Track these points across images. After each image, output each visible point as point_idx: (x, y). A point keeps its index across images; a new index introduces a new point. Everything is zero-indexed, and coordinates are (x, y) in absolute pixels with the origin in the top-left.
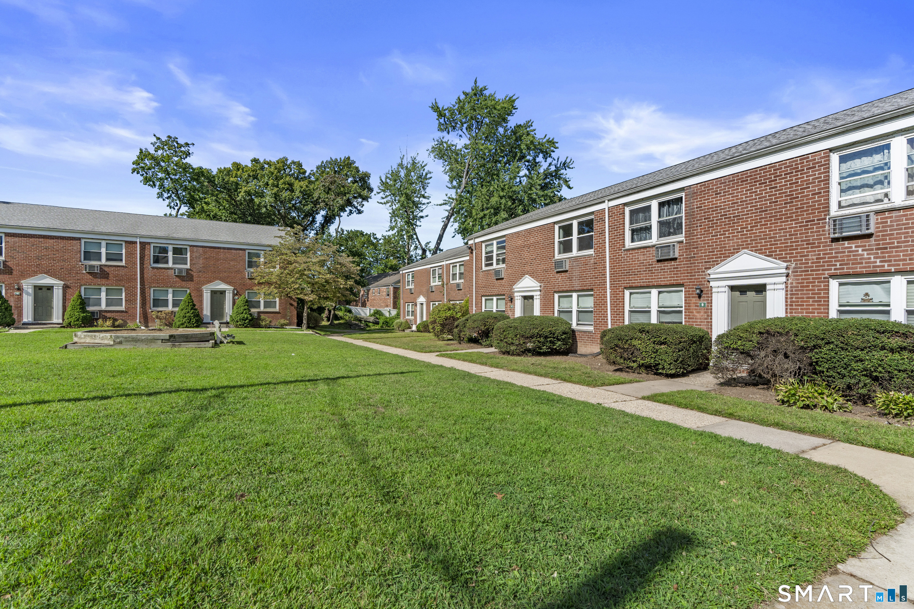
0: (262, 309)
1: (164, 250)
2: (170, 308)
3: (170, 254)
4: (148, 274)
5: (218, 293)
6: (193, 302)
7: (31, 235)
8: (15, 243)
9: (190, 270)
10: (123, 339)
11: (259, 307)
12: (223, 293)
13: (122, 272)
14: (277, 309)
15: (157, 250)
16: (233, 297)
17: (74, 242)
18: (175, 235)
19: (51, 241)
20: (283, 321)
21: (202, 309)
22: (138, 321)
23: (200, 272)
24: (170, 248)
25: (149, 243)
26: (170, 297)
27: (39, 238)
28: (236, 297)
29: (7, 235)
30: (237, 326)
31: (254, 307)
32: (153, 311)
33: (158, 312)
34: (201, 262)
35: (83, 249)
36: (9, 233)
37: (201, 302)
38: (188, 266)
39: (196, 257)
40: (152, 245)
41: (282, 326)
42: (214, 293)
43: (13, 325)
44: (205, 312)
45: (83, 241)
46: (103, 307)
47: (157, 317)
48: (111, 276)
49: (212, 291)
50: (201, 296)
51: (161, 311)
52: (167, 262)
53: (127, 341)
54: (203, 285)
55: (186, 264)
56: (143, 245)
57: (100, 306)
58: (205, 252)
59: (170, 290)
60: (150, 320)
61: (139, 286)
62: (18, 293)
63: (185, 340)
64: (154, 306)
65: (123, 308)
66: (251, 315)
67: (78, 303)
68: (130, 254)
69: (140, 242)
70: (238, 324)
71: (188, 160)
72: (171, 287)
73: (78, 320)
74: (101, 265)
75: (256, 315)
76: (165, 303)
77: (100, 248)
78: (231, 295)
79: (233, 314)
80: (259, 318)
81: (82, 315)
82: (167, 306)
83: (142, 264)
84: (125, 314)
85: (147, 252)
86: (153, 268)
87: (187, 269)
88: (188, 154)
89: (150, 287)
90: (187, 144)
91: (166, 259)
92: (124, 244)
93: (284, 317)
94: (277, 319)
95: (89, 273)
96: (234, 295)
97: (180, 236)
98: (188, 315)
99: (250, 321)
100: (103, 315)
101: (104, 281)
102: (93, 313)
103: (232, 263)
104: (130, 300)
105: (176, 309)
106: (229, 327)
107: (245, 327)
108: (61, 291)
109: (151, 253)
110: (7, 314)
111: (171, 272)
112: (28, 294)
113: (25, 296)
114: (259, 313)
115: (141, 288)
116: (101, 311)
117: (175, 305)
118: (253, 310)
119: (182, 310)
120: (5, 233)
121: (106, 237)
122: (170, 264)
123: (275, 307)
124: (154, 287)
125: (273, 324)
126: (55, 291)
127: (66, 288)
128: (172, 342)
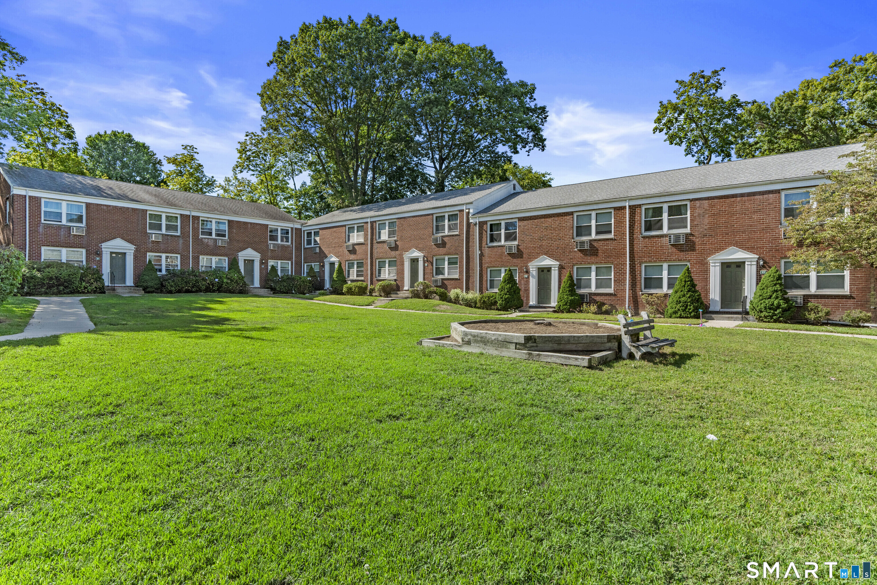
0: (813, 289)
1: (658, 211)
2: (665, 289)
3: (665, 216)
4: (639, 244)
5: (733, 266)
6: (692, 280)
7: (534, 216)
8: (524, 226)
9: (691, 234)
10: (472, 338)
11: (807, 286)
12: (740, 265)
13: (611, 246)
14: (846, 290)
15: (650, 212)
16: (758, 272)
17: (568, 217)
18: (672, 190)
19: (550, 220)
20: (856, 313)
21: (707, 291)
22: (627, 306)
23: (705, 236)
24: (665, 207)
25: (640, 206)
26: (665, 275)
27: (540, 218)
28: (763, 271)
29: (521, 219)
30: (760, 319)
31: (797, 287)
32: (643, 294)
33: (649, 294)
34: (706, 221)
35: (575, 225)
36: (521, 218)
37: (706, 280)
38: (688, 230)
39: (699, 215)
40: (643, 208)
41: (856, 324)
42: (726, 266)
43: (520, 307)
44: (712, 296)
45: (575, 215)
46: (593, 289)
47: (648, 303)
48: (600, 253)
49: (723, 264)
50: (706, 272)
51: (652, 294)
52: (661, 228)
53: (476, 341)
54: (710, 254)
55: (686, 227)
56: (633, 208)
57: (590, 288)
58: (712, 206)
59: (665, 266)
60: (640, 306)
61: (628, 263)
62: (526, 276)
63: (556, 347)
64: (645, 288)
65: (611, 291)
66: (787, 300)
67: (568, 285)
68: (619, 223)
69: (630, 206)
70: (762, 315)
71: (720, 94)
72: (665, 261)
73: (566, 304)
74: (590, 241)
75: (800, 300)
76: (659, 283)
77: (590, 221)
78: (754, 268)
79: (754, 298)
80: (804, 307)
81: (570, 298)
82: (661, 287)
83: (631, 233)
84: (613, 298)
85: (637, 218)
86: (644, 237)
87: (687, 235)
88: (718, 86)
89: (641, 264)
90: (716, 72)
91: (659, 224)
92: (612, 211)
93: (863, 305)
94: (844, 309)
95: (580, 250)
96: (759, 268)
97: (679, 189)
98: (683, 299)
99: (784, 310)
100: (591, 299)
101: (593, 259)
102: (582, 296)
103: (755, 217)
104: (619, 281)
105: (671, 292)
106: (747, 319)
107: (775, 321)
108: (557, 272)
109: (642, 218)
110: (515, 297)
111: (666, 240)
112: (533, 277)
113: (531, 278)
114: (807, 298)
115: (630, 264)
116: (590, 294)
117: (670, 285)
118: (793, 293)
119: (676, 292)
120: (518, 218)
121: (595, 207)
122: (665, 230)
123: (842, 286)
124: (646, 262)
125: (836, 318)
126: (553, 272)
127: (561, 268)
128: (530, 349)
